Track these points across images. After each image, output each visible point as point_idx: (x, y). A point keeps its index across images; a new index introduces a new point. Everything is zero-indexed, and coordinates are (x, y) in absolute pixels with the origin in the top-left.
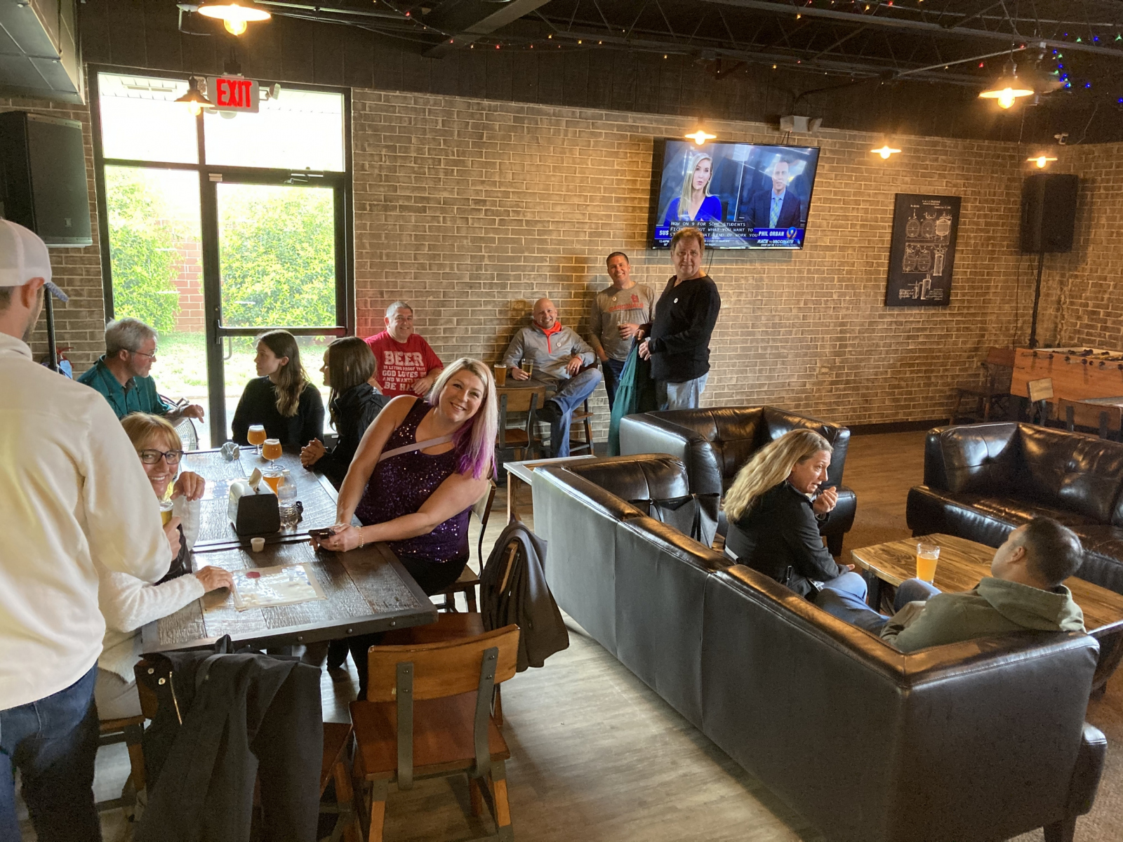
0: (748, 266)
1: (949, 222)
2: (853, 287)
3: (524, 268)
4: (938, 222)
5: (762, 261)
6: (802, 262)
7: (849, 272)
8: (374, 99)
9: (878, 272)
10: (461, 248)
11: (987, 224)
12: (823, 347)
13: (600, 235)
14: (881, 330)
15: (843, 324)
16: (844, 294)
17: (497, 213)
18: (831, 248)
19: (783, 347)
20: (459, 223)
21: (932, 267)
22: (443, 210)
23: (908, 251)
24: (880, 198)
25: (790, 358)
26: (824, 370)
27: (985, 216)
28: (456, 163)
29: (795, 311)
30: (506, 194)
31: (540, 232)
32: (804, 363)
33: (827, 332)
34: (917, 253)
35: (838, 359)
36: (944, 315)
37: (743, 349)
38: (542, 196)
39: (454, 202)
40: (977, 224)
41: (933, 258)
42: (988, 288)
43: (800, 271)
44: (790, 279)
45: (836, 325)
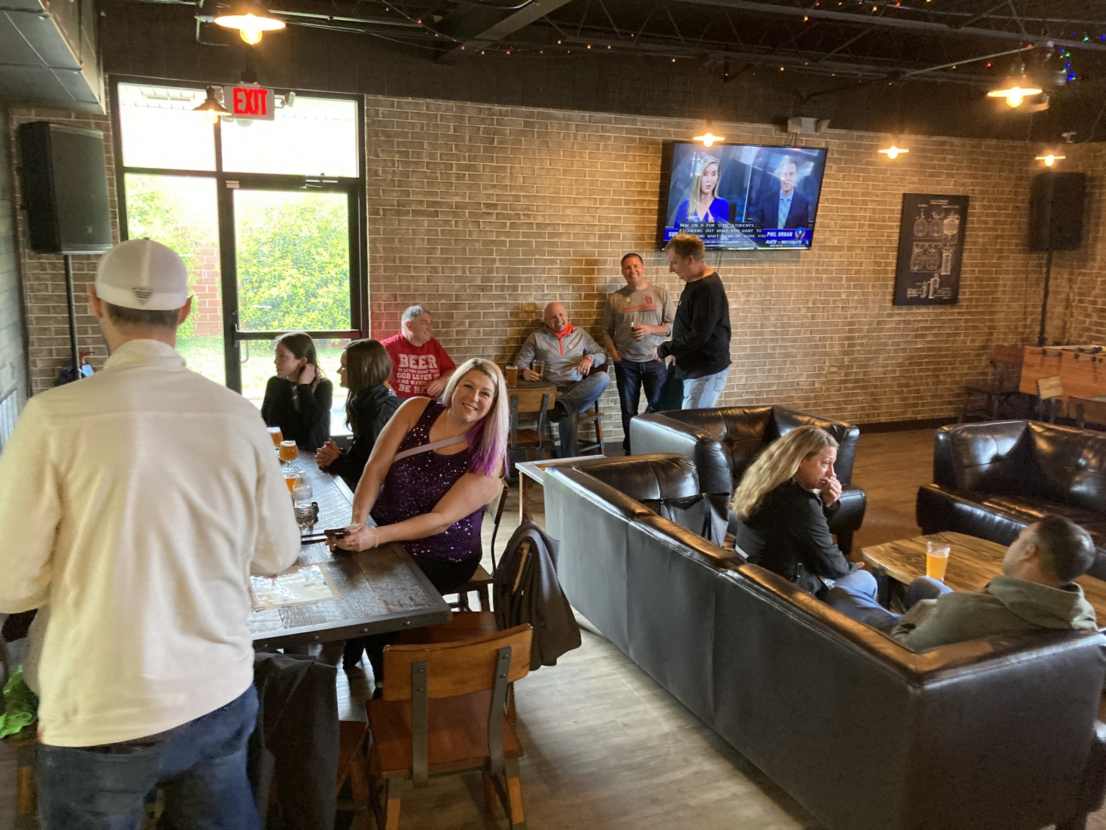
0: (756, 267)
1: (957, 222)
2: (862, 287)
3: (534, 271)
4: (946, 221)
5: (771, 261)
6: (810, 262)
7: (857, 272)
8: (385, 105)
9: (886, 272)
10: (473, 251)
11: (996, 222)
12: (831, 346)
13: (609, 237)
14: (890, 330)
15: (851, 324)
16: (853, 294)
17: (508, 217)
18: (839, 248)
19: (792, 347)
20: (471, 227)
21: (940, 267)
22: (455, 214)
23: (916, 250)
24: (888, 198)
25: (799, 357)
26: (833, 369)
27: (994, 215)
28: (468, 168)
29: (803, 312)
30: (517, 198)
31: (551, 235)
32: (813, 362)
33: (837, 332)
34: (925, 252)
35: (846, 359)
36: (952, 314)
37: (752, 348)
38: (552, 199)
39: (466, 205)
40: (986, 223)
41: (941, 254)
42: (997, 286)
43: (808, 272)
44: (799, 279)
45: (844, 324)
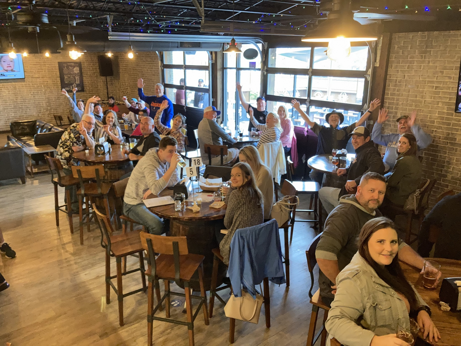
0: (10, 83)
1: (78, 69)
2: (49, 88)
4: (74, 69)
5: (14, 82)
7: (47, 84)
9: (58, 83)
12: (43, 104)
14: (63, 99)
15: (48, 98)
16: (47, 90)
19: (29, 105)
21: (75, 81)
23: (66, 77)
24: (53, 63)
25: (32, 108)
26: (44, 111)
27: (92, 67)
29: (30, 95)
32: (37, 109)
33: (44, 100)
34: (69, 77)
35: (49, 108)
36: (84, 94)
40: (90, 69)
41: (75, 79)
42: (98, 86)
44: (26, 87)
45: (45, 98)
